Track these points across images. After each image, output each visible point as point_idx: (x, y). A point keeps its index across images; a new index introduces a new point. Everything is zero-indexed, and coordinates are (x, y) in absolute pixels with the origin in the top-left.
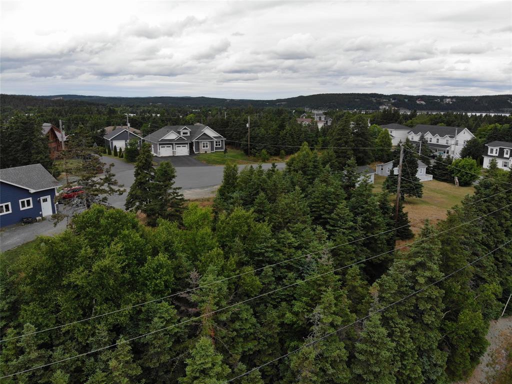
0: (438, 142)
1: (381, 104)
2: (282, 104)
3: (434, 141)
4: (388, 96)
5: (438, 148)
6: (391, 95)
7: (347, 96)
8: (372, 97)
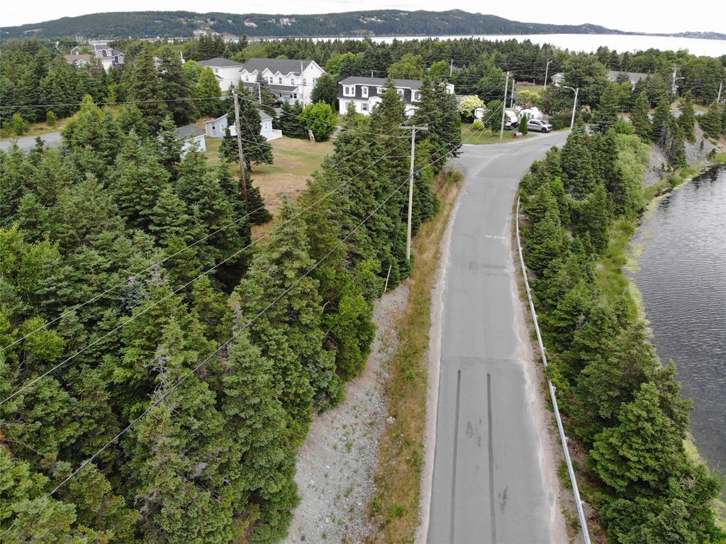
0: (281, 83)
1: (195, 27)
2: (33, 32)
3: (276, 82)
4: (202, 15)
5: (282, 91)
6: (207, 14)
7: (141, 16)
8: (180, 16)
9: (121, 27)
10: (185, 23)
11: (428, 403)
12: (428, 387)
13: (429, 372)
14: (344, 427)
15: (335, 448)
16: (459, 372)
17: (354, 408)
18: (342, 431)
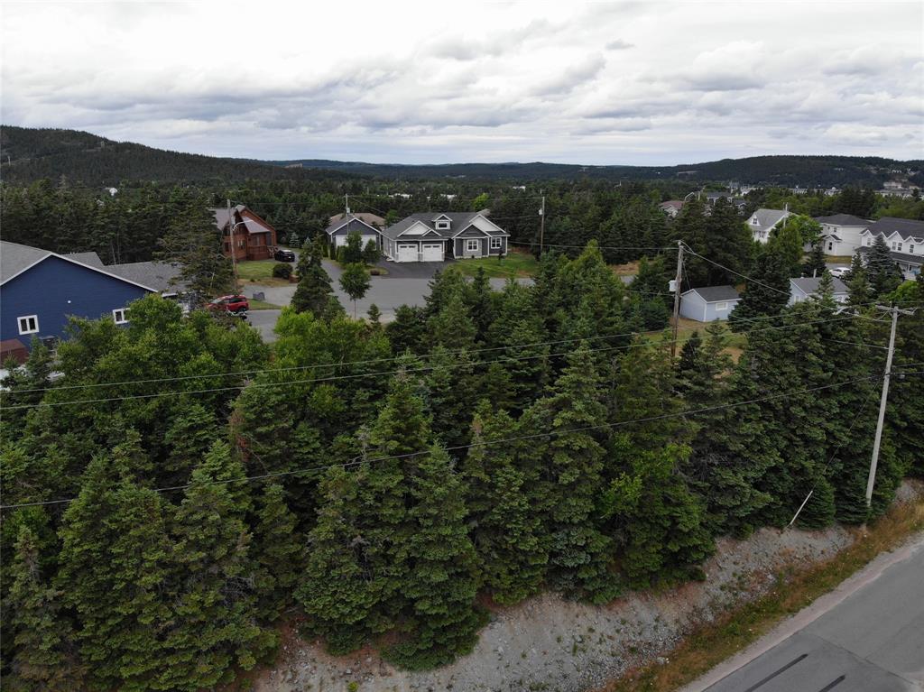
1: (889, 178)
2: (687, 174)
3: (905, 250)
4: (902, 163)
5: (910, 263)
6: (908, 162)
7: (819, 161)
8: (871, 164)
9: (790, 173)
10: (874, 172)
11: (721, 665)
12: (742, 651)
13: (761, 638)
14: (591, 630)
15: (559, 640)
16: (804, 656)
17: (624, 622)
18: (584, 631)
